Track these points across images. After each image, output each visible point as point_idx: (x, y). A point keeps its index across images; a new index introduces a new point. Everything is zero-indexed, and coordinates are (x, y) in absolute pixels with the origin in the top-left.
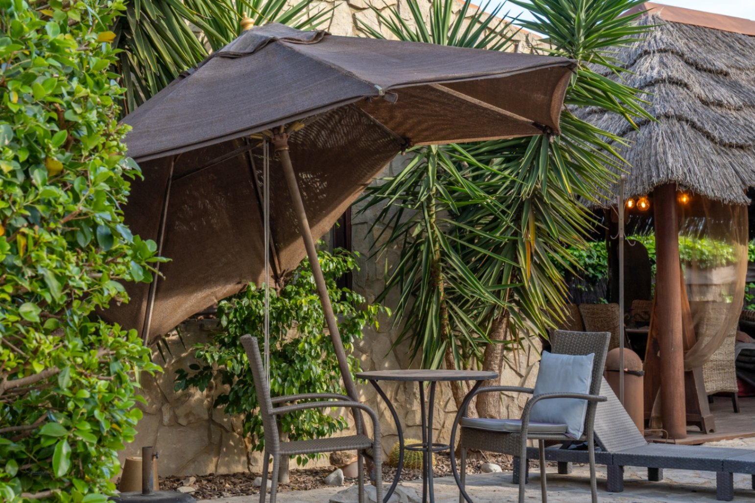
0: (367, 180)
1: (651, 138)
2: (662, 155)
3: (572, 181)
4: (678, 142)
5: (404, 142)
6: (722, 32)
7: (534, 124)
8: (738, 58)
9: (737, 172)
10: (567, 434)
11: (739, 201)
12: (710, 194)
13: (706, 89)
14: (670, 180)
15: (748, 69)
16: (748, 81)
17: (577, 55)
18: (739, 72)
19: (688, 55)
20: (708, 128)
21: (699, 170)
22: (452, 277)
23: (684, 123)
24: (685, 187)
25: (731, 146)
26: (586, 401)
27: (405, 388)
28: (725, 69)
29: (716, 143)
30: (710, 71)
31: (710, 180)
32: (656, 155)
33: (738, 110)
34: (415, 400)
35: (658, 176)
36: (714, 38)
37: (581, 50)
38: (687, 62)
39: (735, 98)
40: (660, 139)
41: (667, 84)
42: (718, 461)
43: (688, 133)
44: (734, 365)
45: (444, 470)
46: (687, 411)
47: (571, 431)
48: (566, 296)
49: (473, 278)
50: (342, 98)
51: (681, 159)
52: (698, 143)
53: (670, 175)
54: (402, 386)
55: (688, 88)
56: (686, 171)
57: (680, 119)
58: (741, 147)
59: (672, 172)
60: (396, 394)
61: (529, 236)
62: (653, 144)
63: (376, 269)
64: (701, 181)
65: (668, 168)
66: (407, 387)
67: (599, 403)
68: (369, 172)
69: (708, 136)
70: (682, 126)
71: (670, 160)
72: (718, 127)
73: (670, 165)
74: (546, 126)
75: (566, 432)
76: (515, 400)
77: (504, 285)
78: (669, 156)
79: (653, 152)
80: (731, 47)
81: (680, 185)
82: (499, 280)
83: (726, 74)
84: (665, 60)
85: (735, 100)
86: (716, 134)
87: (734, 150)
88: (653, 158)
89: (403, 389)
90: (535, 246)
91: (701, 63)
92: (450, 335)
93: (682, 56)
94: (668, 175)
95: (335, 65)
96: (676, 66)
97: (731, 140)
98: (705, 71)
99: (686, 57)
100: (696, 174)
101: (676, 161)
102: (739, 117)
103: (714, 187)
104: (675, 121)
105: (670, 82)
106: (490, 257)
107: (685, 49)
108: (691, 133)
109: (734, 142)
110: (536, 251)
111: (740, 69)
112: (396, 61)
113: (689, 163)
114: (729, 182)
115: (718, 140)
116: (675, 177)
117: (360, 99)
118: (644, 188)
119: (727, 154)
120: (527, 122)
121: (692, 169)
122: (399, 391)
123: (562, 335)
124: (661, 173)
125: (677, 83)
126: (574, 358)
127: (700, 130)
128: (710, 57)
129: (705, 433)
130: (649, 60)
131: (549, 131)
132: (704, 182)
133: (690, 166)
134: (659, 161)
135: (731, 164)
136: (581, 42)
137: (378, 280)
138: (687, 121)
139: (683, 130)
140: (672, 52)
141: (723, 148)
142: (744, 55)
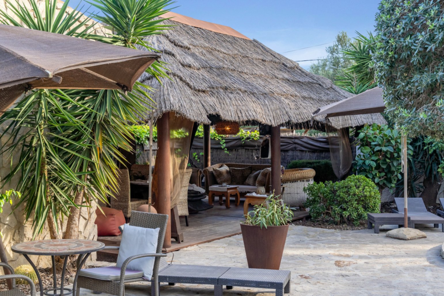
0: (4, 109)
1: (160, 86)
2: (167, 96)
3: (126, 113)
4: (175, 88)
5: (27, 87)
6: (182, 24)
7: (117, 84)
8: (193, 40)
9: (203, 106)
10: (143, 278)
11: (205, 122)
12: (192, 119)
13: (182, 57)
14: (172, 110)
15: (198, 46)
16: (199, 53)
17: (129, 39)
18: (194, 47)
19: (170, 37)
20: (188, 80)
21: (187, 105)
22: (55, 169)
23: (176, 77)
24: (180, 114)
25: (199, 91)
26: (155, 257)
27: (19, 232)
28: (189, 46)
29: (192, 89)
30: (181, 47)
31: (191, 110)
32: (164, 95)
33: (198, 70)
34: (25, 239)
35: (166, 107)
36: (179, 28)
37: (132, 36)
38: (170, 41)
39: (196, 63)
40: (165, 86)
41: (164, 54)
42: (215, 279)
43: (179, 84)
44: (187, 201)
45: (47, 283)
46: (172, 232)
47: (145, 275)
48: (118, 177)
49: (66, 167)
50: (22, 78)
51: (177, 99)
52: (184, 89)
53: (172, 107)
54: (17, 231)
55: (174, 57)
56: (180, 105)
57: (174, 75)
58: (204, 92)
59: (173, 106)
60: (14, 236)
61: (99, 143)
62: (162, 89)
63: (2, 160)
64: (187, 111)
65: (171, 103)
66: (20, 231)
67: (161, 258)
68: (5, 104)
69: (188, 85)
70: (176, 79)
71: (172, 99)
72: (192, 80)
73: (172, 102)
74: (124, 86)
75: (143, 276)
76: (82, 233)
77: (84, 172)
78: (171, 96)
79: (162, 93)
80: (188, 33)
81: (177, 113)
82: (81, 169)
83: (189, 49)
84: (160, 39)
85: (197, 64)
86: (191, 84)
87: (201, 93)
88: (162, 97)
89: (17, 233)
90: (102, 150)
91: (177, 42)
92: (51, 202)
93: (167, 37)
94: (171, 107)
95: (9, 50)
96: (166, 43)
97: (199, 88)
98: (179, 46)
99: (169, 38)
100: (185, 107)
101: (174, 99)
102: (200, 74)
103: (194, 115)
104: (172, 76)
105: (165, 53)
106: (74, 155)
107: (168, 34)
108: (180, 83)
109: (201, 89)
110: (103, 152)
111: (194, 46)
112: (46, 46)
113: (181, 101)
114: (200, 112)
115: (193, 87)
116: (174, 109)
117: (35, 79)
118: (157, 114)
119: (198, 95)
120: (113, 82)
121: (183, 104)
122: (16, 234)
123: (136, 214)
124: (167, 106)
125: (169, 54)
126: (147, 231)
127: (184, 81)
128: (181, 39)
129: (179, 243)
130: (151, 38)
131: (125, 89)
132: (189, 111)
133: (182, 103)
134: (166, 99)
135: (200, 101)
136: (132, 32)
137: (3, 167)
138: (178, 76)
139: (177, 81)
140: (163, 35)
141: (195, 92)
142: (195, 38)
